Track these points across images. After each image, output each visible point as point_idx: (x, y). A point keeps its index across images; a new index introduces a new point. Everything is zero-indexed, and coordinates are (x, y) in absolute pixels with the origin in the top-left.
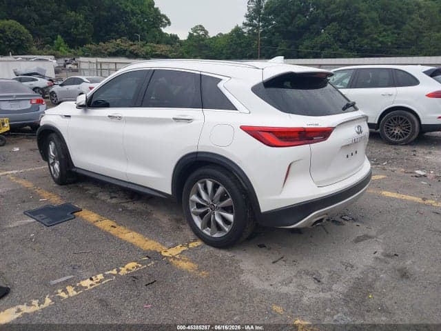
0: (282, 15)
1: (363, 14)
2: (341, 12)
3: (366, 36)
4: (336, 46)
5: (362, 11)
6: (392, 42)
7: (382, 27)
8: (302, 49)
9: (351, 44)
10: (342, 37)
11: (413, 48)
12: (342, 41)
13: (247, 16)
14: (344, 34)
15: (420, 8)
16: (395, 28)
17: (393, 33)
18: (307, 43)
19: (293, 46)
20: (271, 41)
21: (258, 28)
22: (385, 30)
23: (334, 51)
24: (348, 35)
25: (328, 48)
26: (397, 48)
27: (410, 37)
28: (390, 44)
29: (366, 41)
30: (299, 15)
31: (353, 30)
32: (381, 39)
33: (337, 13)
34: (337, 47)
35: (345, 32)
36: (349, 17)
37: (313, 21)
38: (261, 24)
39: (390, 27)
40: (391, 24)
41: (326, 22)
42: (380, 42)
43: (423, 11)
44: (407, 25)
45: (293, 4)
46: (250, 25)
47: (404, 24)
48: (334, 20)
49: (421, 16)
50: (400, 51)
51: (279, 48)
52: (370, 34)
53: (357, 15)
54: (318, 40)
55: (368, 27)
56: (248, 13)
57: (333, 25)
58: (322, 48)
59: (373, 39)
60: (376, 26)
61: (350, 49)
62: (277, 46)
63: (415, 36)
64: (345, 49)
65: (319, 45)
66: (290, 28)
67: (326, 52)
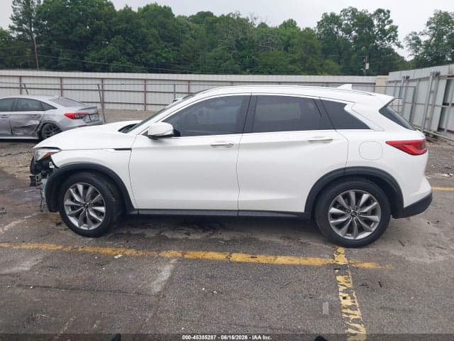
0: (60, 22)
1: (144, 30)
2: (124, 25)
3: (150, 51)
4: (124, 58)
5: (144, 27)
6: (174, 58)
7: (163, 44)
8: (87, 60)
9: (137, 57)
10: (129, 51)
11: (192, 64)
12: (128, 55)
13: (13, 19)
14: (129, 48)
15: (190, 29)
16: (174, 46)
17: (173, 50)
18: (93, 54)
19: (77, 57)
20: (49, 49)
21: (30, 33)
22: (166, 47)
23: (122, 63)
24: (134, 50)
25: (117, 61)
26: (179, 64)
27: (188, 54)
28: (172, 59)
29: (151, 55)
30: (79, 24)
31: (138, 45)
32: (164, 55)
33: (120, 27)
34: (125, 60)
35: (130, 46)
36: (132, 32)
37: (95, 32)
38: (33, 29)
39: (170, 44)
40: (171, 42)
41: (110, 34)
42: (164, 58)
43: (193, 32)
44: (184, 44)
45: (72, 12)
46: (19, 30)
47: (182, 42)
48: (118, 32)
49: (192, 36)
50: (182, 67)
51: (60, 58)
52: (154, 49)
53: (139, 30)
54: (105, 51)
55: (151, 43)
56: (14, 16)
57: (117, 39)
58: (110, 61)
59: (157, 55)
60: (158, 42)
61: (137, 63)
62: (59, 56)
63: (191, 54)
64: (133, 62)
65: (106, 58)
66: (70, 37)
67: (114, 64)
